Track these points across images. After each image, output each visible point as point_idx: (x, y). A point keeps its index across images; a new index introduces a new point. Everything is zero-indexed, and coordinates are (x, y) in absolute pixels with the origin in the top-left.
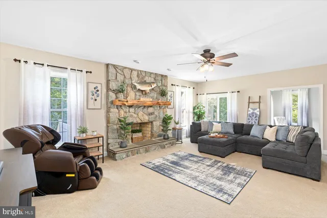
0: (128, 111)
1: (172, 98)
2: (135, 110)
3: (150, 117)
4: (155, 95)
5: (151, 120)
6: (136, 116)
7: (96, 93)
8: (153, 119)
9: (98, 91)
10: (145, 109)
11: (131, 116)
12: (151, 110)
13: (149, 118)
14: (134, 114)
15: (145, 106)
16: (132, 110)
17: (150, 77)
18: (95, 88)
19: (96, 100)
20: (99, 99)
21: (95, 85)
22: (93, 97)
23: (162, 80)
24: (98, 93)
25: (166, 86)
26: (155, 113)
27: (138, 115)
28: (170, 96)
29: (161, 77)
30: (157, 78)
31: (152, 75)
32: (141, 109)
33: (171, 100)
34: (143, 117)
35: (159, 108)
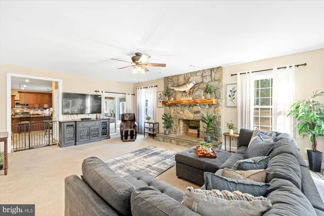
0: (176, 109)
1: (236, 93)
2: (181, 108)
3: (195, 115)
4: (200, 93)
5: (196, 118)
6: (182, 113)
8: (199, 118)
9: (161, 96)
10: (191, 108)
11: (178, 113)
12: (195, 109)
14: (180, 112)
15: (190, 105)
16: (179, 108)
17: (196, 76)
19: (160, 102)
21: (160, 93)
22: (159, 100)
23: (211, 75)
25: (219, 80)
26: (202, 112)
27: (184, 112)
28: (231, 91)
29: (210, 72)
30: (204, 75)
31: (198, 74)
32: (187, 107)
33: (233, 95)
34: (189, 115)
35: (207, 107)
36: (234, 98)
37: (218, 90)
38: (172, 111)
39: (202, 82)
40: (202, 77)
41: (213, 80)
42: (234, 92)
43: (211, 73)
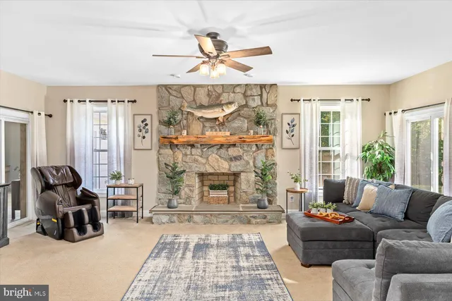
0: (189, 153)
1: (296, 128)
2: (202, 151)
3: (233, 164)
4: (243, 124)
5: (234, 169)
6: (204, 161)
7: (144, 128)
8: (239, 169)
9: (146, 125)
10: (223, 151)
11: (196, 161)
12: (233, 152)
13: (230, 166)
14: (200, 159)
15: (222, 146)
16: (196, 151)
17: (234, 92)
18: (143, 122)
19: (144, 137)
20: (148, 136)
21: (142, 118)
22: (141, 133)
23: (261, 95)
24: (147, 127)
25: (274, 106)
26: (245, 158)
27: (207, 158)
28: (289, 124)
29: (259, 88)
30: (249, 93)
31: (238, 90)
32: (214, 149)
33: (292, 131)
34: (218, 163)
35: (254, 148)
36: (293, 136)
37: (273, 121)
38: (179, 157)
39: (246, 105)
40: (245, 96)
41: (264, 104)
42: (294, 126)
43: (262, 92)
